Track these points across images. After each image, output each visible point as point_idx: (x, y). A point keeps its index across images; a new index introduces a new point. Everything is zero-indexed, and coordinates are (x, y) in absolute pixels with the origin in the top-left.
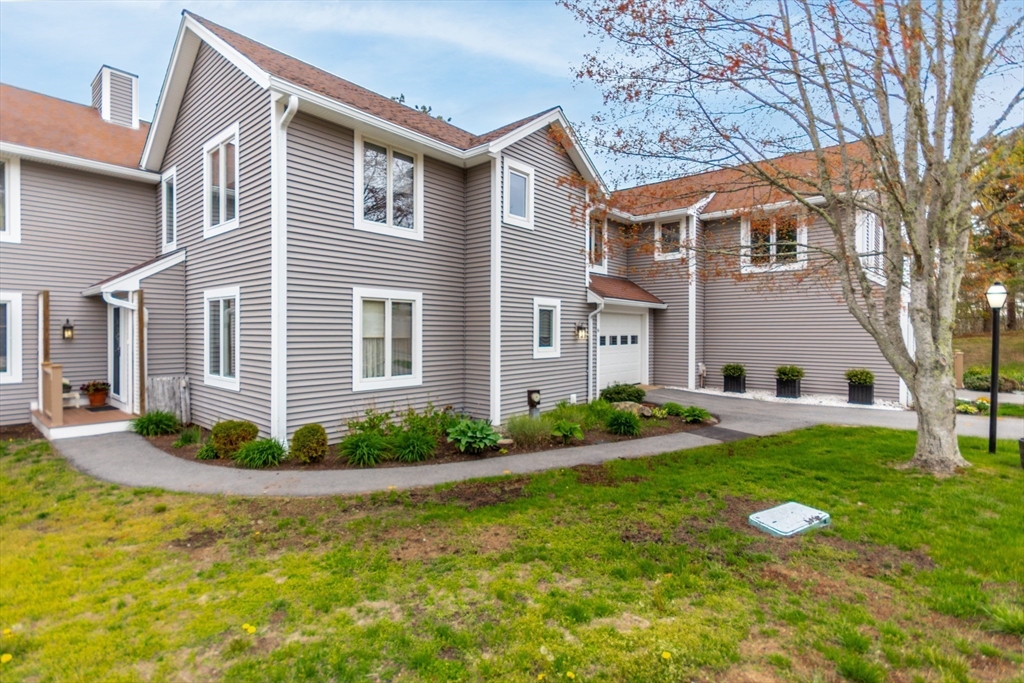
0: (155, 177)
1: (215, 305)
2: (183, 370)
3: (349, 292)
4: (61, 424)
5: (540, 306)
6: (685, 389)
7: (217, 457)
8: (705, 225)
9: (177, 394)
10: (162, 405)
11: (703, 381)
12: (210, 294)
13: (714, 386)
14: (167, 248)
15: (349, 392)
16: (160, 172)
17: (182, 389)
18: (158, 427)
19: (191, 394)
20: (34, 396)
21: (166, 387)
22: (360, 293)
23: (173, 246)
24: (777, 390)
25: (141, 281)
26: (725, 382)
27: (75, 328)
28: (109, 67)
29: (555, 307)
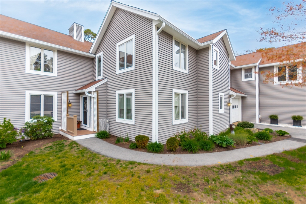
0: (94, 56)
1: (121, 95)
2: (106, 117)
3: (171, 90)
4: (77, 135)
5: (220, 95)
6: (255, 123)
7: (137, 147)
8: (260, 69)
9: (106, 125)
10: (102, 129)
11: (261, 120)
12: (118, 92)
13: (264, 122)
14: (97, 78)
15: (171, 125)
16: (95, 54)
17: (107, 123)
18: (105, 136)
19: (109, 125)
20: (60, 125)
21: (103, 122)
22: (175, 91)
23: (101, 77)
24: (293, 124)
25: (95, 88)
26: (271, 121)
27: (72, 103)
28: (76, 23)
29: (223, 96)
